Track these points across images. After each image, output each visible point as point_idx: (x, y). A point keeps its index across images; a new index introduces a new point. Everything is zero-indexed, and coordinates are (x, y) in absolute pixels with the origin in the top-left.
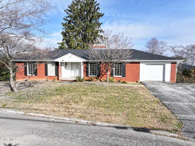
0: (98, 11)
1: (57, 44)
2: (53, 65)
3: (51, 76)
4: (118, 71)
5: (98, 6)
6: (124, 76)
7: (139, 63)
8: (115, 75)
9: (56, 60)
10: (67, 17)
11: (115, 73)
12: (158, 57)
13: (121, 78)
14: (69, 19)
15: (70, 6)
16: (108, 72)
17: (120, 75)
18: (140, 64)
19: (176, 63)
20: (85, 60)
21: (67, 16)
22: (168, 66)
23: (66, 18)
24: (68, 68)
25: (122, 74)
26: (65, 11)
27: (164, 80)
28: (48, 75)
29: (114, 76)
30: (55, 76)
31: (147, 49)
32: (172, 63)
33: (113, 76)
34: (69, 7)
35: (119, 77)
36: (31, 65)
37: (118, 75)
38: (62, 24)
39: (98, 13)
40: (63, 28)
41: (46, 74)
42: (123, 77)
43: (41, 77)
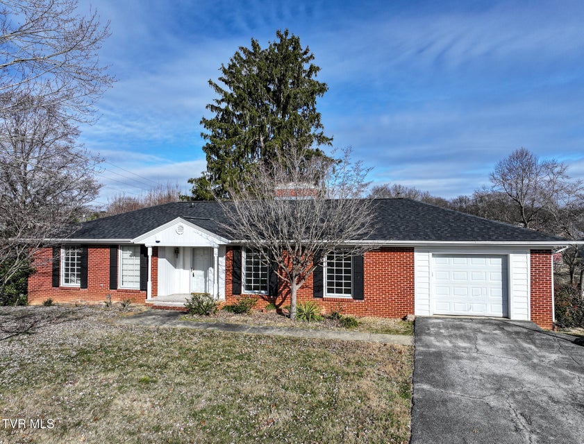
0: (313, 77)
1: (189, 182)
2: (134, 255)
3: (126, 291)
4: (340, 278)
5: (311, 62)
6: (359, 295)
7: (411, 250)
8: (330, 291)
9: (138, 240)
10: (219, 102)
11: (329, 284)
12: (481, 230)
13: (348, 301)
14: (223, 105)
15: (227, 67)
16: (294, 284)
17: (347, 292)
18: (416, 254)
19: (548, 251)
20: (224, 241)
21: (220, 97)
22: (521, 264)
23: (216, 104)
24: (181, 263)
25: (352, 288)
26: (210, 83)
27: (507, 315)
28: (119, 288)
29: (326, 295)
30: (138, 292)
31: (500, 189)
32: (534, 252)
33: (321, 297)
34: (225, 71)
35: (343, 300)
36: (73, 254)
37: (339, 291)
38: (201, 122)
39: (312, 84)
40: (202, 134)
41: (113, 283)
42: (355, 298)
43: (96, 293)
